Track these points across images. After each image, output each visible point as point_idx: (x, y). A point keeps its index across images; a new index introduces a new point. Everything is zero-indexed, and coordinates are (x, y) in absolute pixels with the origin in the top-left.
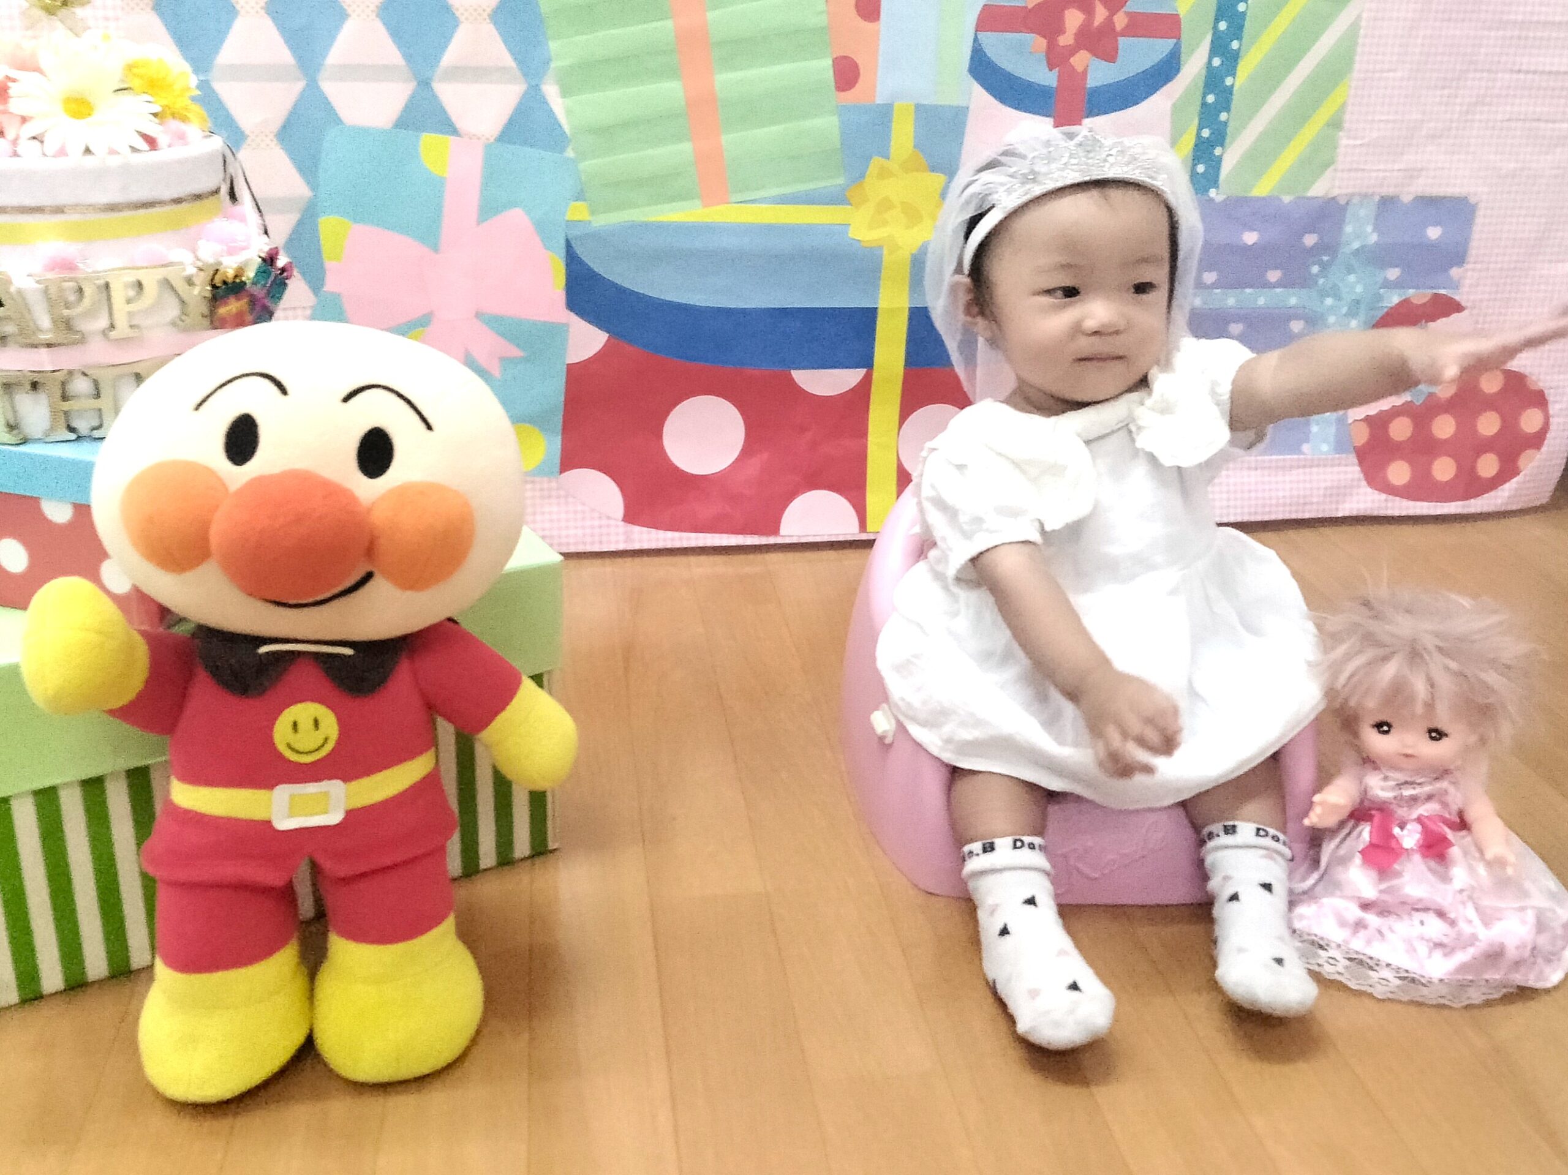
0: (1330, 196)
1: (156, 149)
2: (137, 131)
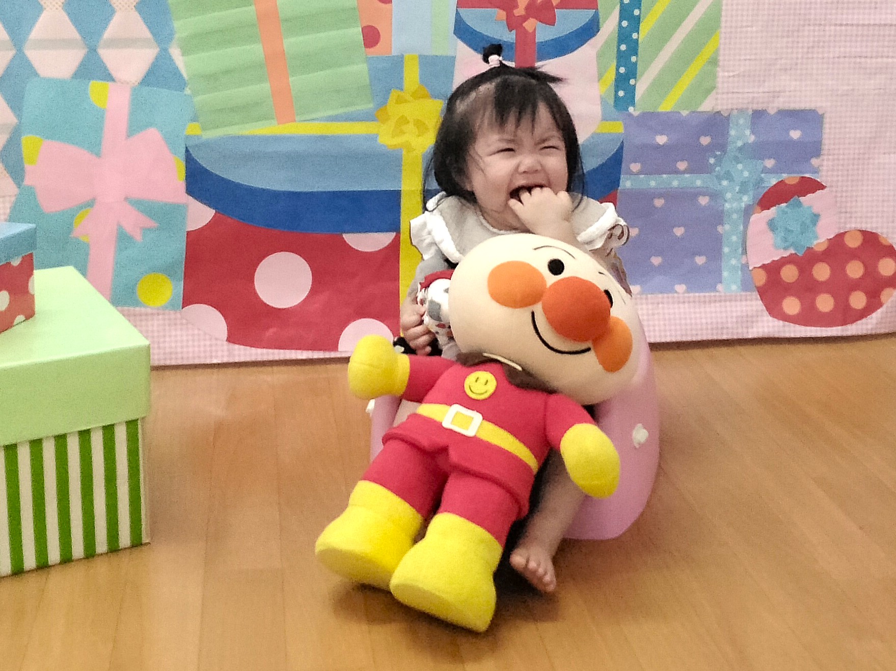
0: (715, 111)
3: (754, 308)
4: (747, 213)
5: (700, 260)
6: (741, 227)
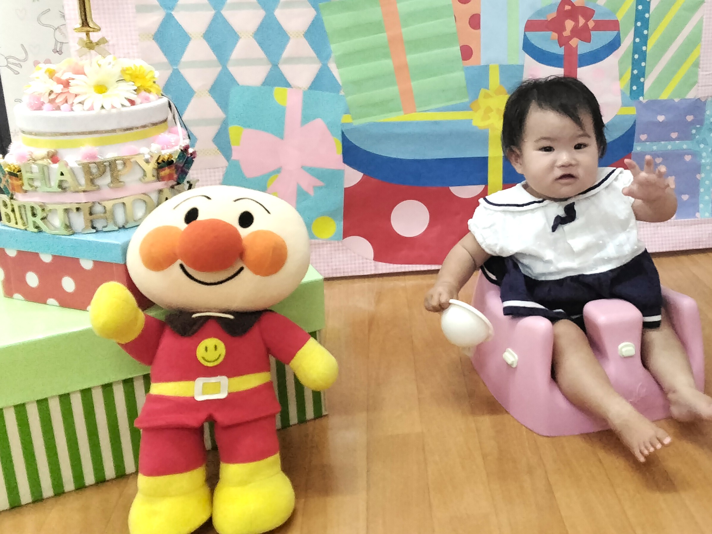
0: (697, 98)
1: (134, 105)
2: (125, 98)
5: (685, 197)
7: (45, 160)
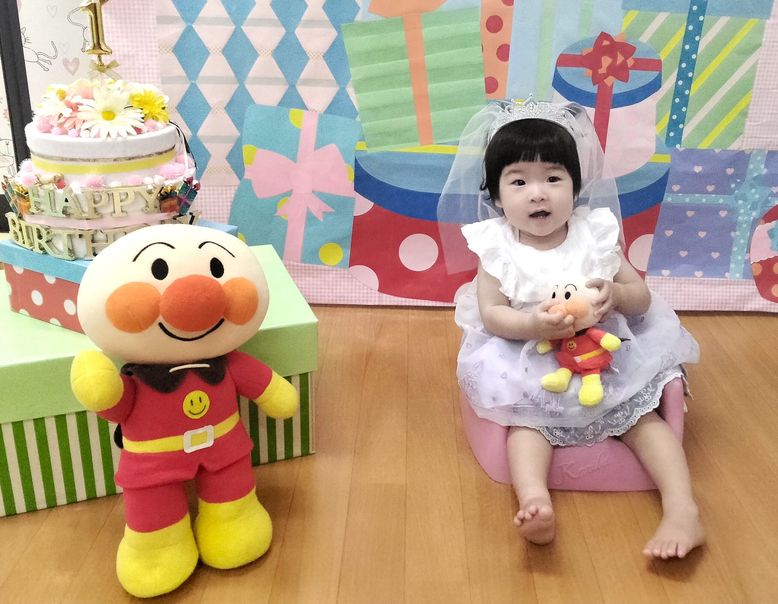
0: (741, 150)
1: (140, 134)
2: (132, 126)
3: (751, 291)
4: (754, 224)
5: (715, 255)
6: (748, 234)
7: (51, 184)
